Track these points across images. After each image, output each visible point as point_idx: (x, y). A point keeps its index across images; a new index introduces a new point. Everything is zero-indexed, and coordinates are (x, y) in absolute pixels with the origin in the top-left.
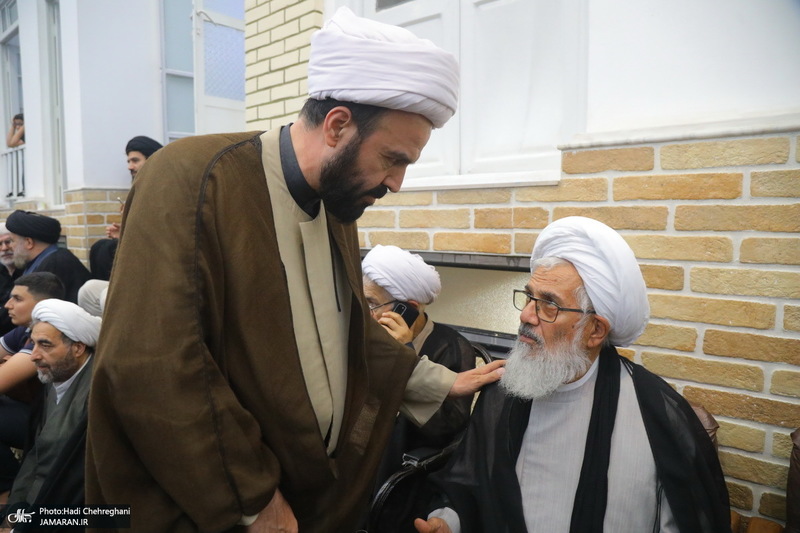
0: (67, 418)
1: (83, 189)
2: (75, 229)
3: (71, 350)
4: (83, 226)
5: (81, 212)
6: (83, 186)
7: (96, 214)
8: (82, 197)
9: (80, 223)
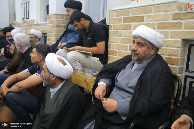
0: (55, 105)
1: (56, 14)
2: (51, 30)
3: (50, 76)
4: (55, 29)
5: (55, 23)
6: (56, 13)
7: (60, 24)
8: (55, 17)
9: (53, 28)
